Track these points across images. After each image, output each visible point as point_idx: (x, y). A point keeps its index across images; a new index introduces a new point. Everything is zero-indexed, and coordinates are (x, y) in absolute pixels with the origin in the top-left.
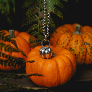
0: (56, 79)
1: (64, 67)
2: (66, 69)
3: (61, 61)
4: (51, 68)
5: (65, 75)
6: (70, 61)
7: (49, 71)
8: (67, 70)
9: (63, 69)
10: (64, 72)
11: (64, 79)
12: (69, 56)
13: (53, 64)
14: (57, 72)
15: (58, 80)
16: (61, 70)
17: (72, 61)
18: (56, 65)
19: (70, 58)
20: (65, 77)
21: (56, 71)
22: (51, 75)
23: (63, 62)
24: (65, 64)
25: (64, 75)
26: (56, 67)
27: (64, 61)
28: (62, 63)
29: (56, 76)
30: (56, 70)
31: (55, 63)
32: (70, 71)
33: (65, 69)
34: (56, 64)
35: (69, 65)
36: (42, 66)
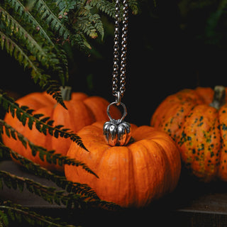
0: (127, 188)
1: (147, 164)
2: (150, 168)
3: (140, 150)
4: (116, 163)
5: (147, 182)
6: (163, 152)
7: (110, 168)
8: (152, 171)
9: (143, 169)
10: (146, 175)
11: (145, 191)
12: (162, 143)
13: (122, 155)
14: (129, 172)
15: (130, 190)
16: (138, 169)
17: (169, 154)
18: (127, 157)
19: (164, 148)
20: (148, 188)
21: (127, 171)
22: (114, 179)
23: (146, 153)
24: (150, 157)
25: (145, 181)
26: (127, 161)
27: (147, 150)
28: (142, 155)
29: (127, 182)
30: (127, 167)
31: (127, 153)
32: (161, 174)
33: (147, 167)
34: (129, 155)
35: (158, 161)
36: (98, 156)
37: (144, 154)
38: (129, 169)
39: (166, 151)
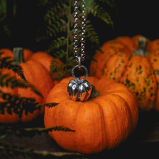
0: (100, 138)
1: (115, 116)
2: (118, 119)
3: (109, 106)
4: (90, 119)
5: (116, 131)
6: (126, 104)
7: (86, 123)
8: (120, 122)
9: (112, 121)
10: (115, 125)
11: (115, 138)
12: (124, 96)
13: (95, 111)
14: (102, 124)
16: (109, 121)
17: (130, 104)
18: (99, 112)
19: (126, 100)
20: (117, 135)
21: (100, 124)
22: (90, 132)
24: (117, 110)
25: (114, 130)
26: (100, 116)
27: (114, 104)
28: (111, 109)
29: (101, 133)
30: (100, 121)
31: (98, 109)
32: (126, 122)
33: (116, 119)
35: (124, 113)
36: (74, 113)
37: (112, 108)
38: (102, 122)
39: (128, 102)
